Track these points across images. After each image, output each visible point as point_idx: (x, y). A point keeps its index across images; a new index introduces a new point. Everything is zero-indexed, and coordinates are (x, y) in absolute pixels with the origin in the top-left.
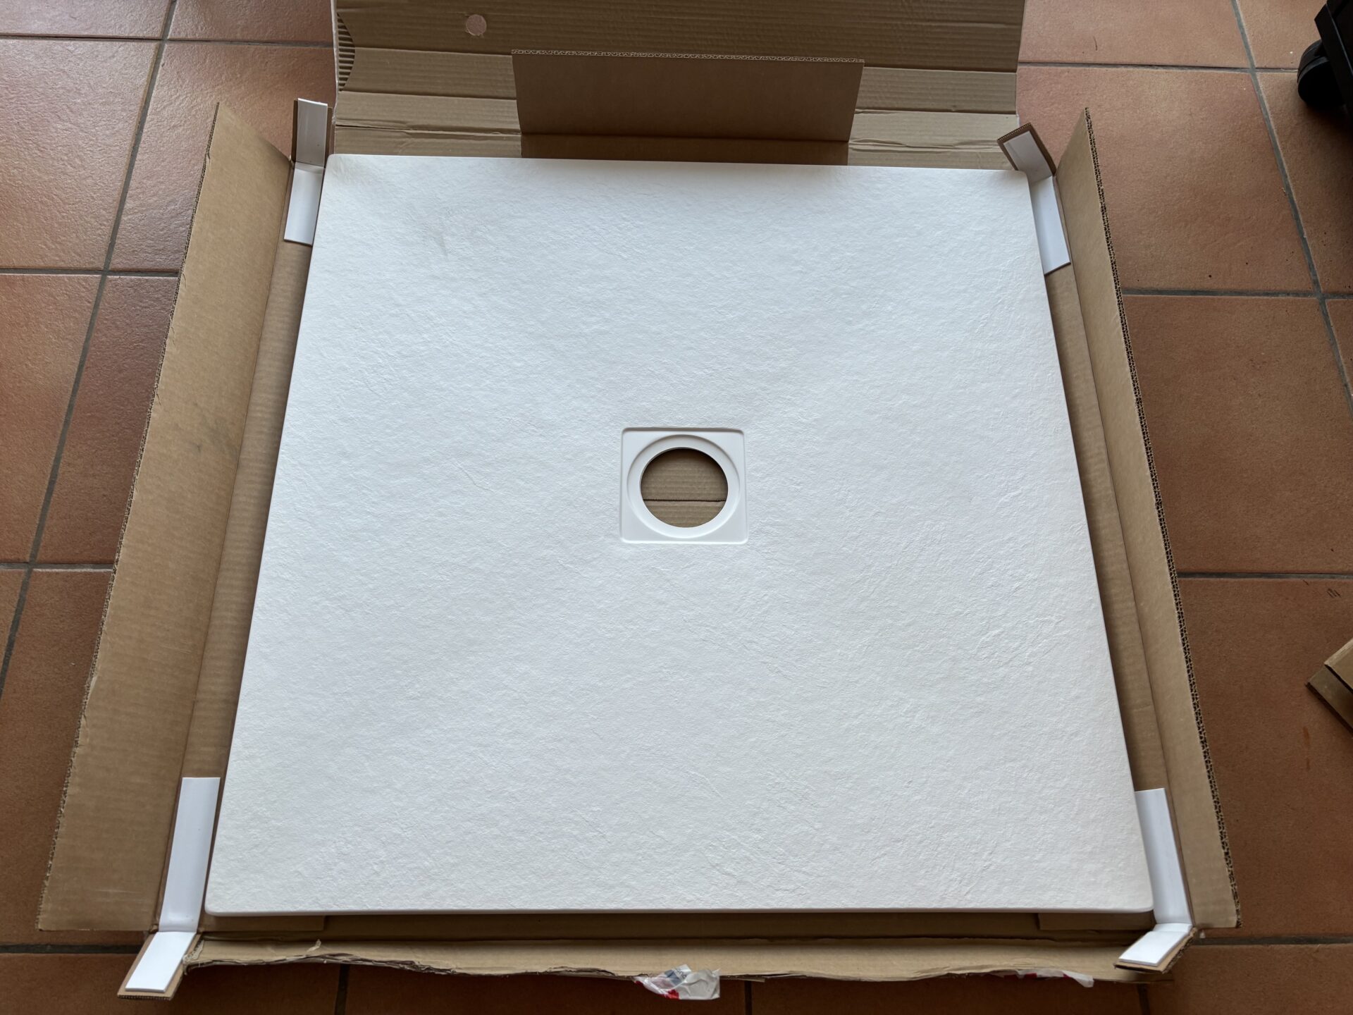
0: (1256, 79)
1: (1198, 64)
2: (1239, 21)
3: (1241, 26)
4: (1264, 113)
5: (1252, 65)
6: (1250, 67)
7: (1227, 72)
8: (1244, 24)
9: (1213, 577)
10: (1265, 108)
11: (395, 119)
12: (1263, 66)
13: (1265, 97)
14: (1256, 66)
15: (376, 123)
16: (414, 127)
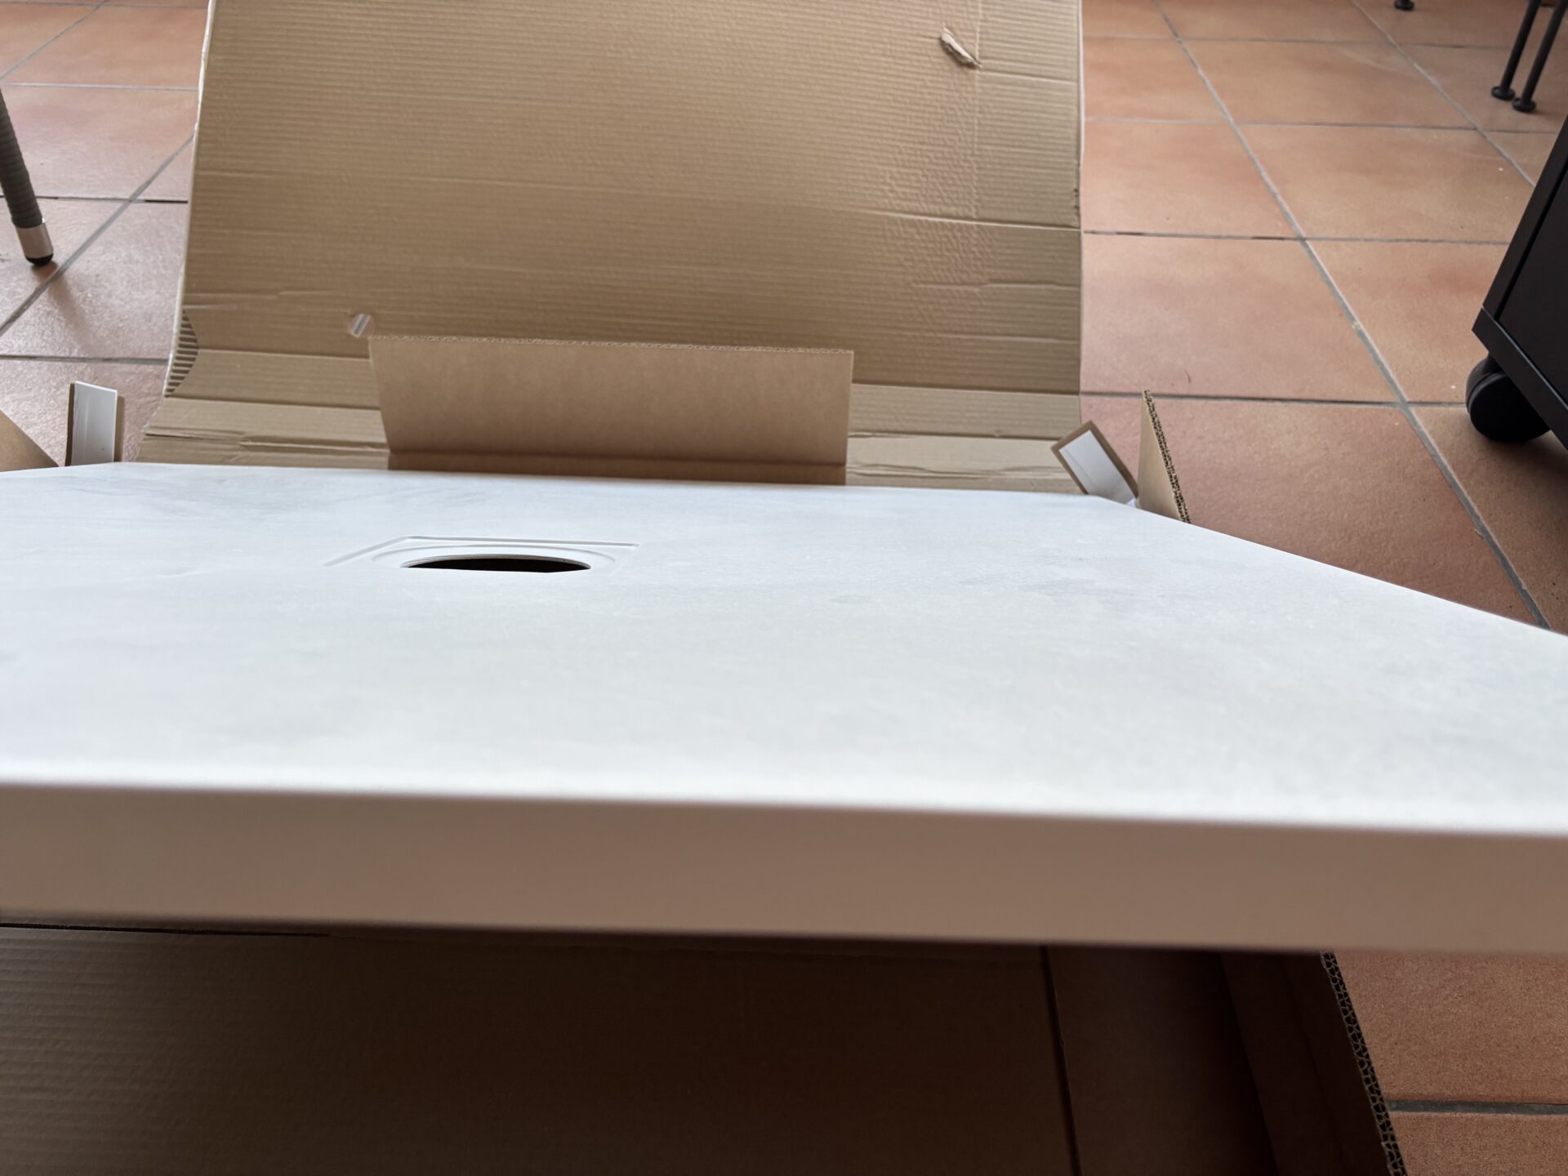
0: (1411, 414)
1: (1328, 397)
2: (1375, 356)
3: (1379, 362)
4: (1430, 449)
5: (1402, 398)
6: (1399, 401)
7: (1370, 407)
8: (1383, 360)
9: (1489, 1112)
10: (1430, 444)
11: (229, 428)
12: (1417, 400)
13: (1426, 432)
14: (1408, 400)
15: (202, 432)
16: (253, 439)
